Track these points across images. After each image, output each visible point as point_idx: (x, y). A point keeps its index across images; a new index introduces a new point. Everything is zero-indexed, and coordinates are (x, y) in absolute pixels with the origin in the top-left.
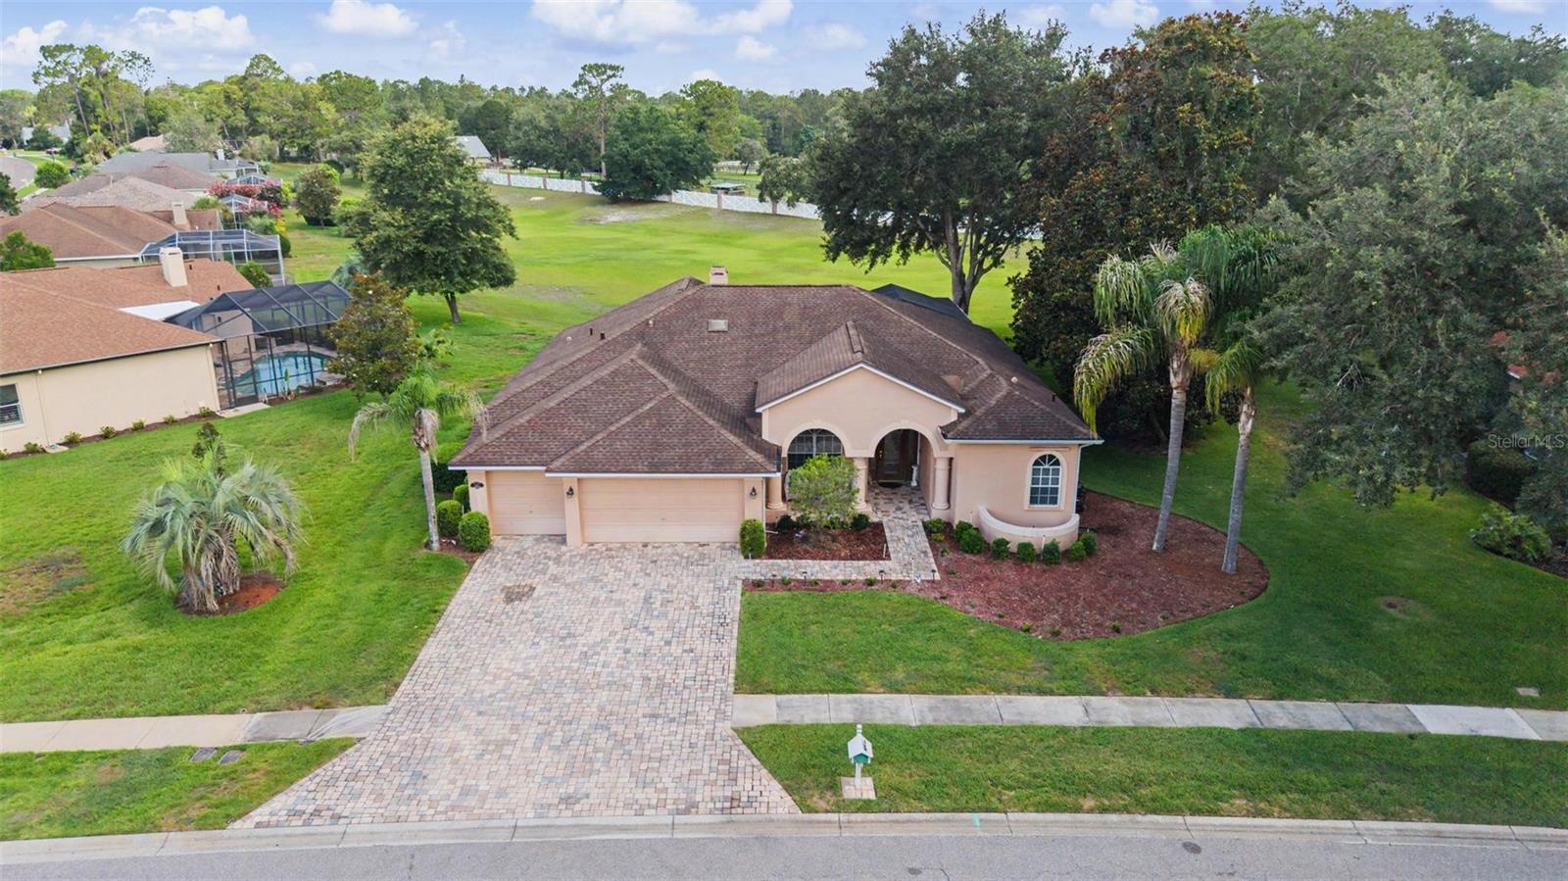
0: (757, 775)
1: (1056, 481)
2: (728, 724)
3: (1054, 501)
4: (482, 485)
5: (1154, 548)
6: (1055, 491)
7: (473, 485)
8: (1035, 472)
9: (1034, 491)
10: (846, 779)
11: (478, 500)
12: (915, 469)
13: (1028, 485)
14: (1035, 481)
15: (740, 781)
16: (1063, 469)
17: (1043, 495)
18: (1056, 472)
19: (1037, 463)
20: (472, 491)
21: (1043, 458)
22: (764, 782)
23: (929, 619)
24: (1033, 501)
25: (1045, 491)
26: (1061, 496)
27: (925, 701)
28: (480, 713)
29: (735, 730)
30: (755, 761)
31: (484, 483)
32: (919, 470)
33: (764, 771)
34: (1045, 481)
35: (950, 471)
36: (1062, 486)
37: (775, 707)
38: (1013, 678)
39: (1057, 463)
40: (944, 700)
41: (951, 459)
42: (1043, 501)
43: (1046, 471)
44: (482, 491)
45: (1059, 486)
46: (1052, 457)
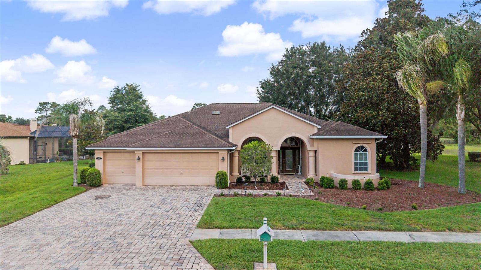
0: (197, 261)
1: (366, 159)
2: (188, 239)
3: (366, 169)
4: (101, 158)
5: (419, 186)
6: (366, 164)
7: (97, 158)
8: (356, 155)
9: (356, 164)
10: (257, 263)
11: (99, 165)
12: (300, 166)
13: (353, 161)
14: (356, 159)
15: (185, 264)
16: (369, 153)
17: (361, 167)
18: (366, 155)
19: (356, 150)
20: (96, 161)
21: (359, 147)
22: (201, 264)
23: (309, 205)
24: (356, 169)
25: (361, 164)
26: (369, 167)
27: (310, 233)
28: (44, 234)
29: (190, 242)
30: (198, 255)
31: (102, 158)
32: (301, 167)
33: (203, 260)
34: (361, 159)
35: (316, 158)
36: (369, 161)
37: (219, 233)
38: (361, 224)
39: (366, 150)
40: (322, 232)
41: (316, 152)
42: (361, 170)
43: (361, 154)
44: (102, 161)
45: (368, 161)
46: (363, 147)
